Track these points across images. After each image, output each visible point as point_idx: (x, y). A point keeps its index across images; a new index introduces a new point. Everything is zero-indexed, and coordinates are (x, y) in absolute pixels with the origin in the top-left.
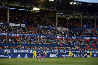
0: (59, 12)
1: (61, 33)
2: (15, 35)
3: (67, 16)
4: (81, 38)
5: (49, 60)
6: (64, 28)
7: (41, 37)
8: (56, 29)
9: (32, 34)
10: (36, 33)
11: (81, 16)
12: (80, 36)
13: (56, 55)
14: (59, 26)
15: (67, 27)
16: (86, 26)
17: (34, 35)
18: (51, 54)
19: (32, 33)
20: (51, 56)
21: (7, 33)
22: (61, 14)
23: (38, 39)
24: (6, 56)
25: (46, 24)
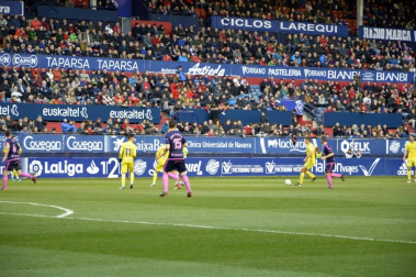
2: (391, 76)
21: (357, 69)
24: (351, 169)
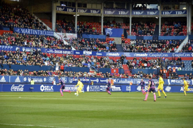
0: (59, 2)
1: (63, 43)
3: (75, 11)
4: (101, 54)
5: (37, 96)
6: (68, 34)
7: (24, 51)
8: (53, 37)
9: (5, 45)
10: (14, 43)
11: (102, 12)
12: (100, 51)
13: (52, 87)
14: (58, 30)
15: (75, 33)
16: (112, 31)
17: (9, 47)
18: (42, 86)
19: (5, 43)
20: (41, 89)
22: (62, 7)
23: (17, 55)
25: (33, 26)
